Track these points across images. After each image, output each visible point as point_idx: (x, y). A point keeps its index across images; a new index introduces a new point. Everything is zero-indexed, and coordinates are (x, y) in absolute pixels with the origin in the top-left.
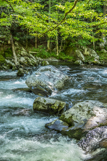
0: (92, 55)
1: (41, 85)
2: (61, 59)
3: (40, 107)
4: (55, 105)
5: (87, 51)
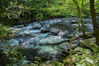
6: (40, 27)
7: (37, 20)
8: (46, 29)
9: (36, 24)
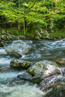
0: (45, 34)
1: (14, 52)
2: (27, 36)
3: (15, 65)
4: (24, 64)
5: (43, 31)
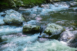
6: (22, 21)
7: (15, 5)
8: (35, 26)
9: (13, 14)
